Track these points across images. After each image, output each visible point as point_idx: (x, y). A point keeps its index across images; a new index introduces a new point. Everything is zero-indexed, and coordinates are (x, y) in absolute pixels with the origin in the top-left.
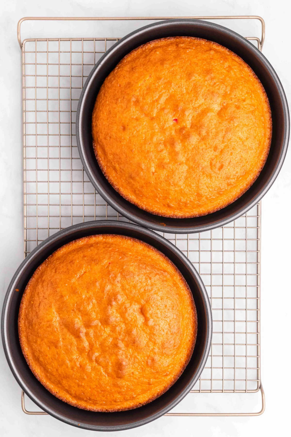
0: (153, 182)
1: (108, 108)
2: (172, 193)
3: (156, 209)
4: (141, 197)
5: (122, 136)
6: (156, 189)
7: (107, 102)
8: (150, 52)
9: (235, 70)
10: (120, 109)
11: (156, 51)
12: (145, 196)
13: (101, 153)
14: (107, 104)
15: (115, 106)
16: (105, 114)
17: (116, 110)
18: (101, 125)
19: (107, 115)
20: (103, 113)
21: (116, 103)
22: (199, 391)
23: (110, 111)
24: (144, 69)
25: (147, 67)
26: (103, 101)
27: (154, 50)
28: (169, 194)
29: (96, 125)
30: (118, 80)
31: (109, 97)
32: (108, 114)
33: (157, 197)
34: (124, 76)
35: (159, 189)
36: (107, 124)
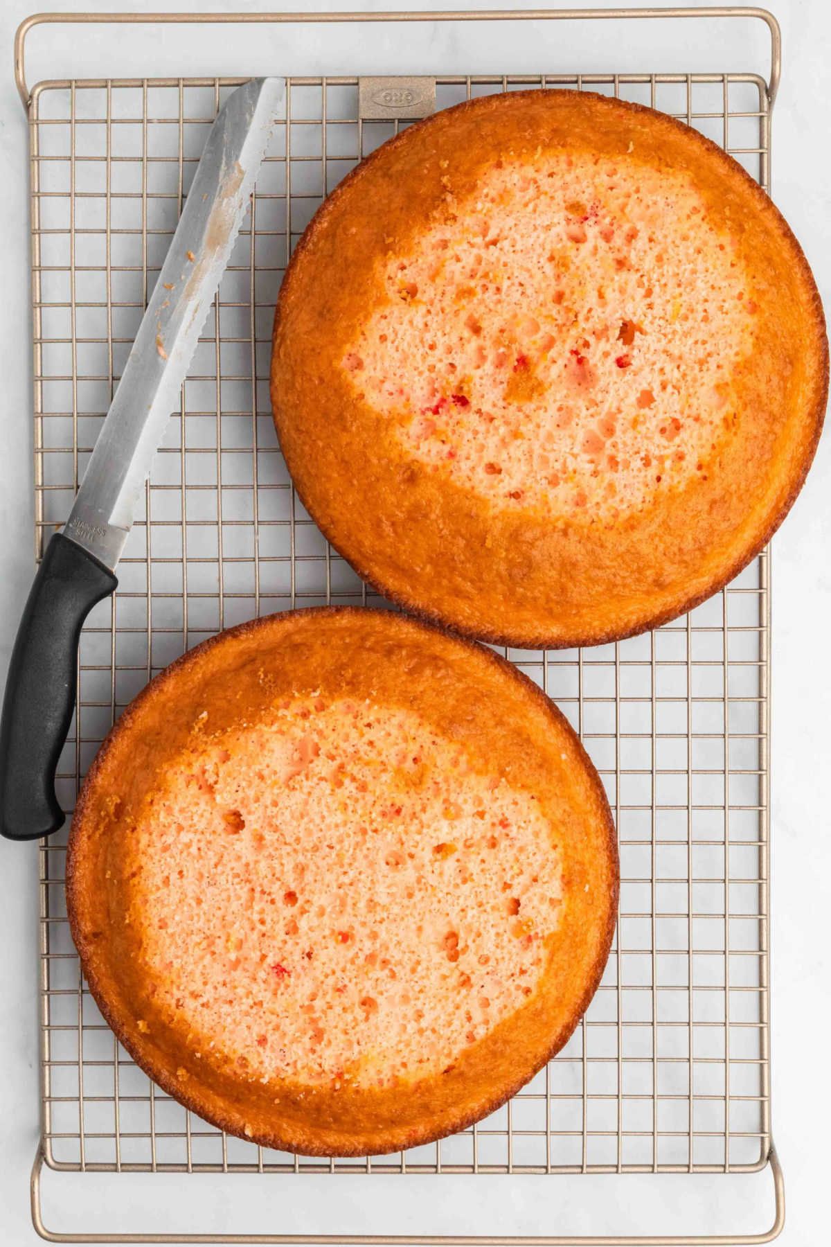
0: (580, 557)
1: (331, 456)
2: (645, 549)
3: (634, 617)
4: (575, 615)
5: (419, 497)
6: (599, 568)
7: (320, 444)
8: (333, 244)
9: (577, 130)
10: (365, 435)
11: (345, 229)
12: (584, 606)
13: (395, 579)
14: (323, 448)
15: (345, 438)
16: (335, 475)
17: (354, 447)
18: (344, 511)
19: (340, 475)
20: (329, 478)
21: (345, 429)
22: (582, 1167)
23: (343, 461)
24: (350, 295)
25: (356, 285)
26: (307, 448)
27: (340, 231)
28: (638, 556)
29: (333, 522)
30: (306, 369)
31: (316, 426)
32: (342, 472)
33: (615, 586)
34: (313, 350)
35: (608, 563)
36: (360, 497)
